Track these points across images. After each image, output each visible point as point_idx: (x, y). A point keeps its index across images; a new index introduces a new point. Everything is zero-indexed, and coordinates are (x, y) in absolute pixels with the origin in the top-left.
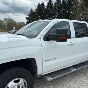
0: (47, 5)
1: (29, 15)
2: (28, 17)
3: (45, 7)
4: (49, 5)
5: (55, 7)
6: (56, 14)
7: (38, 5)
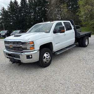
3: (19, 5)
4: (23, 3)
5: (30, 5)
6: (32, 12)
7: (10, 3)
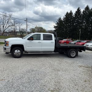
0: (75, 14)
2: (56, 25)
3: (73, 16)
5: (83, 15)
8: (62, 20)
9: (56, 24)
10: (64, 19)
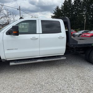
1: (55, 13)
3: (72, 3)
4: (76, 1)
8: (60, 8)
9: (54, 14)
10: (62, 8)
